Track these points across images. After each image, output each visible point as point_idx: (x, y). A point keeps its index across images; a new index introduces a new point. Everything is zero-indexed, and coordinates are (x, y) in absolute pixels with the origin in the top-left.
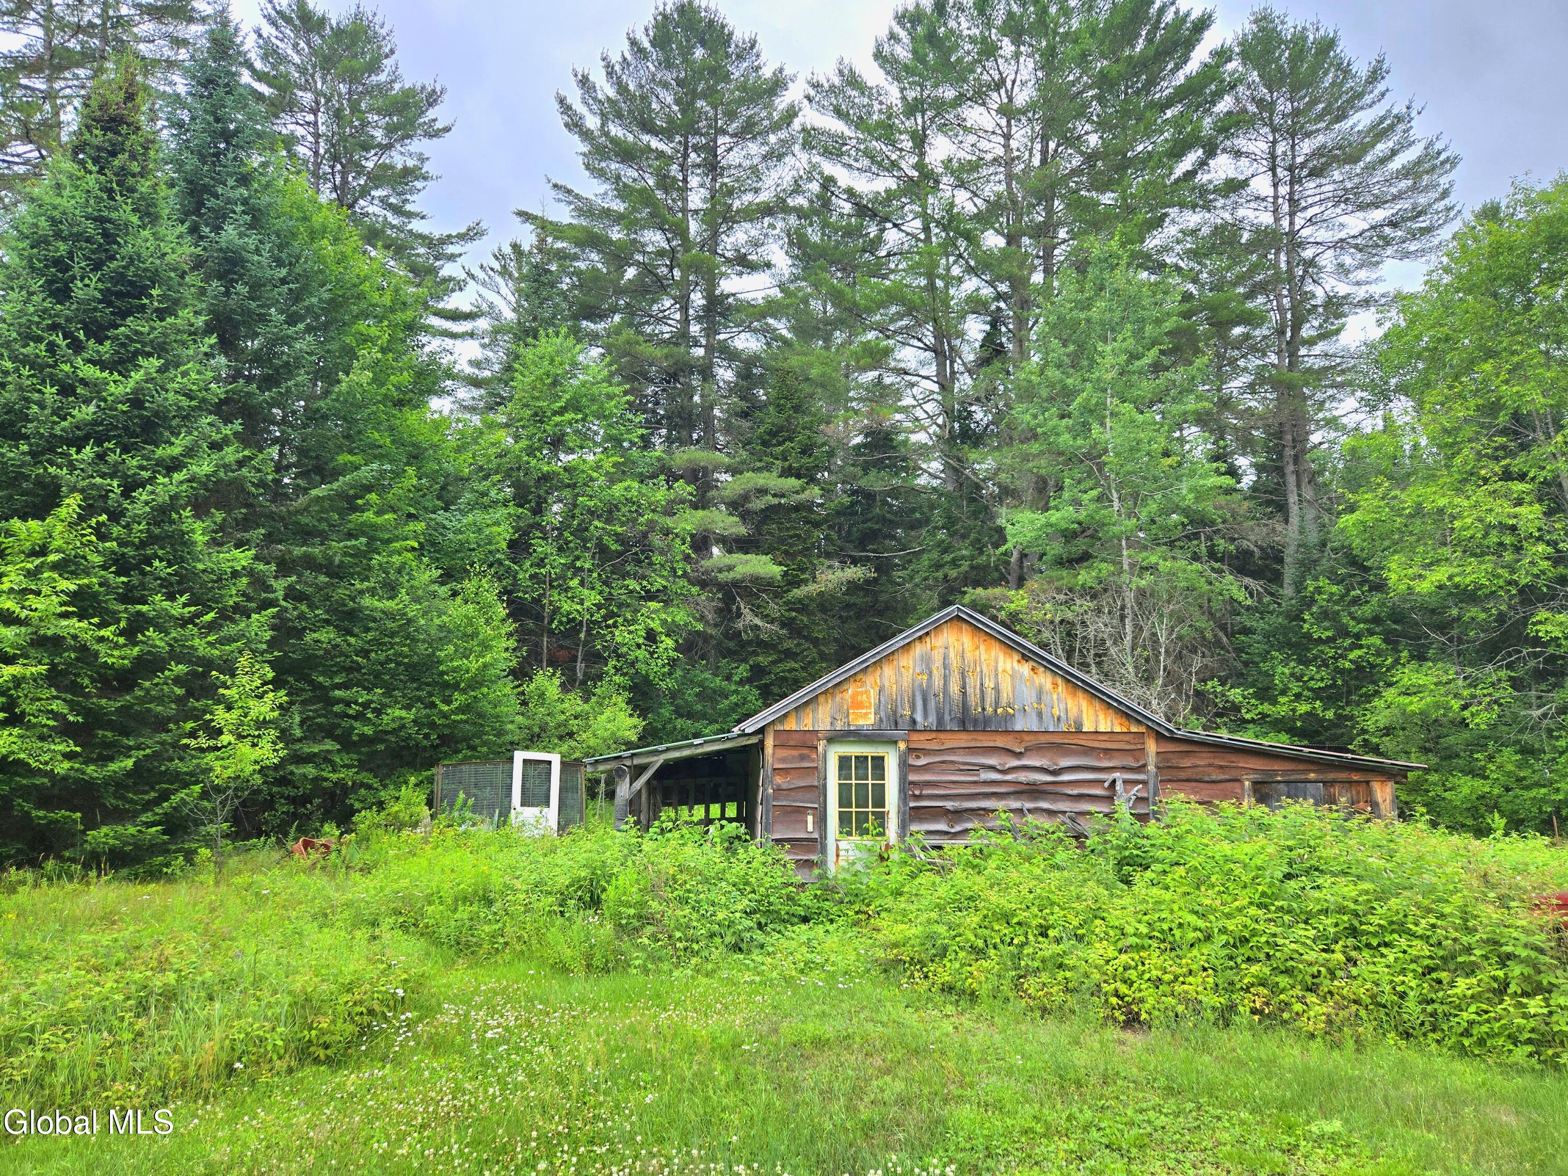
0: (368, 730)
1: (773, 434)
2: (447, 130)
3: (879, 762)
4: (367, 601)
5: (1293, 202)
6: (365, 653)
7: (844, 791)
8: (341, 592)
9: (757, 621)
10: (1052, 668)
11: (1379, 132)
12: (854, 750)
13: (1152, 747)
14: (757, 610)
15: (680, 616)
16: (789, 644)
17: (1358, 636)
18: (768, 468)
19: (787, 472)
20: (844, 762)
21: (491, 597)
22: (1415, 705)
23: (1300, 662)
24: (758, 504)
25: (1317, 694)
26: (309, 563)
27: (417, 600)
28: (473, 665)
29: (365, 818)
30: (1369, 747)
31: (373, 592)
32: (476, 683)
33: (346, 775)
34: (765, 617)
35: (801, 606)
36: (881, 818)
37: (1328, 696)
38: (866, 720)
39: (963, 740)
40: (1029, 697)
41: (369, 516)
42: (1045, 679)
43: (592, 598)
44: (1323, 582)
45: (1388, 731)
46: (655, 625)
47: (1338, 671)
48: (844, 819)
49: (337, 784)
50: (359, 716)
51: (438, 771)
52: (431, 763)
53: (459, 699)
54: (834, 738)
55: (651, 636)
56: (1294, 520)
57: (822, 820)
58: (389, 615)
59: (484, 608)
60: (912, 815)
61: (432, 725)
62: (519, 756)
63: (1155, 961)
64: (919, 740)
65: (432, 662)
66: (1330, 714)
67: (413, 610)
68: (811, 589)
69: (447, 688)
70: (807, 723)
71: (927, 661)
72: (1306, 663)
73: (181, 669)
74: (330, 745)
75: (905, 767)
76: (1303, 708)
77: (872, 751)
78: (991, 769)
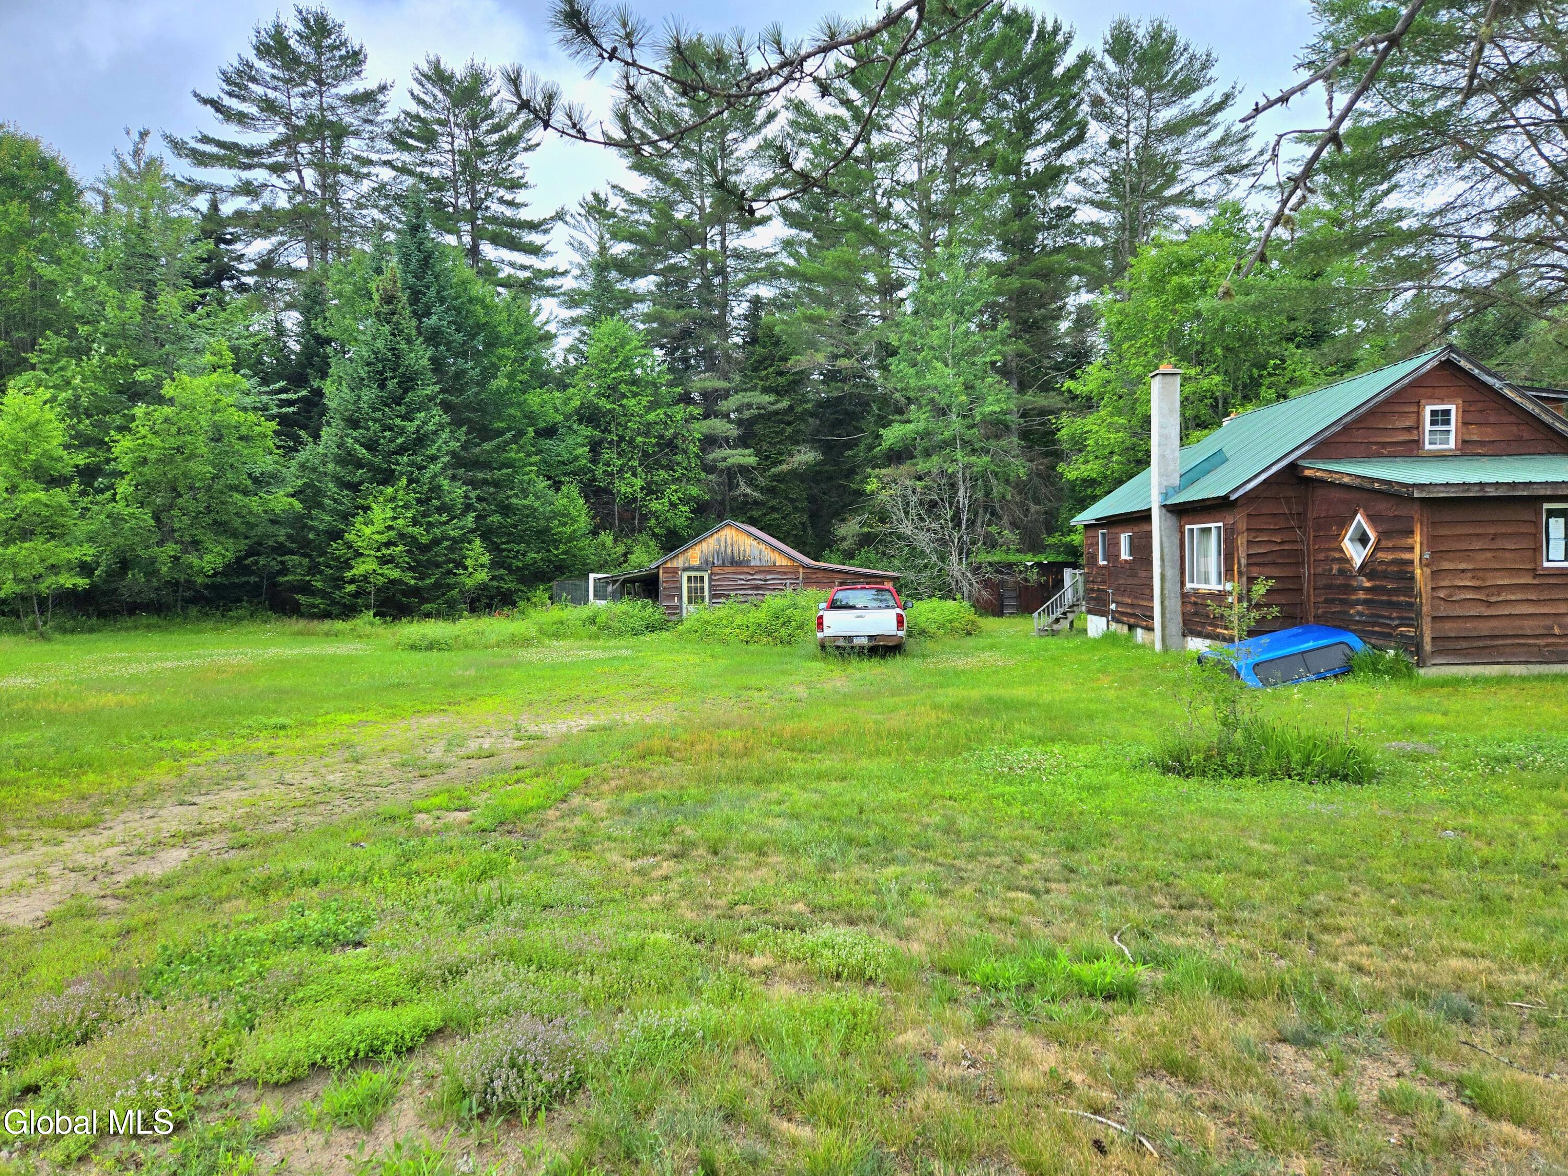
0: (520, 564)
1: (760, 362)
2: (538, 145)
3: (702, 578)
4: (514, 501)
6: (515, 527)
7: (689, 588)
8: (502, 496)
9: (749, 491)
12: (693, 574)
13: (801, 571)
14: (751, 483)
15: (694, 491)
16: (773, 503)
18: (753, 388)
19: (766, 390)
20: (689, 578)
21: (575, 494)
24: (747, 414)
26: (485, 482)
27: (538, 498)
28: (568, 530)
29: (521, 604)
31: (516, 495)
32: (572, 538)
33: (512, 586)
34: (756, 487)
35: (779, 478)
36: (703, 598)
38: (696, 562)
39: (731, 569)
40: (757, 553)
41: (513, 455)
43: (639, 483)
46: (674, 499)
48: (690, 599)
49: (509, 589)
50: (515, 557)
51: (554, 583)
52: (550, 580)
53: (562, 547)
54: (685, 569)
55: (673, 505)
57: (680, 598)
58: (525, 506)
59: (572, 500)
60: (713, 596)
61: (550, 561)
62: (592, 576)
64: (716, 570)
65: (547, 530)
67: (537, 504)
68: (784, 467)
69: (556, 543)
70: (675, 564)
71: (719, 540)
73: (446, 543)
74: (503, 571)
75: (710, 580)
77: (698, 574)
78: (742, 580)
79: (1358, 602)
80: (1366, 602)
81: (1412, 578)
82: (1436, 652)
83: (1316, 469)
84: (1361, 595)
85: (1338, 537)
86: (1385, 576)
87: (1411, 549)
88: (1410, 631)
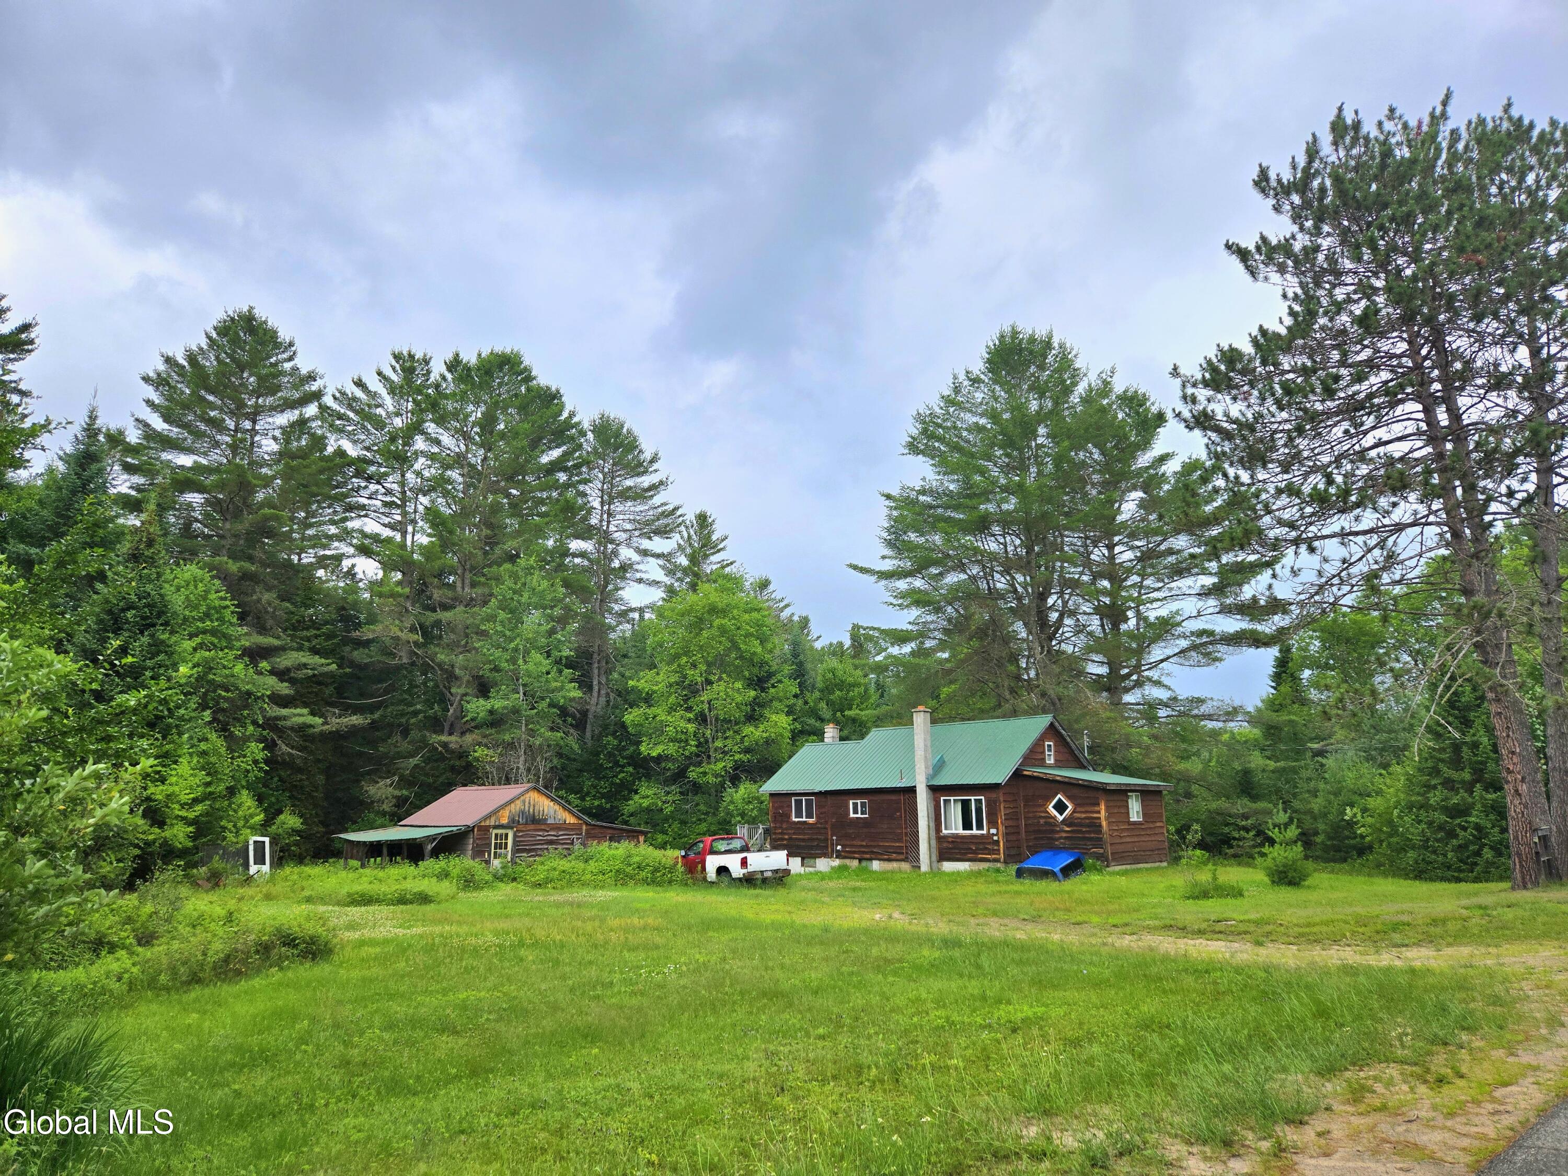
3: (507, 835)
5: (610, 515)
7: (496, 844)
9: (289, 750)
10: (559, 804)
11: (654, 487)
12: (499, 831)
13: (584, 827)
17: (623, 766)
20: (496, 835)
22: (646, 803)
23: (596, 778)
25: (603, 796)
30: (626, 823)
37: (608, 796)
38: (505, 821)
39: (532, 827)
40: (552, 813)
42: (557, 807)
44: (610, 738)
45: (632, 815)
47: (612, 784)
54: (496, 827)
56: (595, 694)
57: (489, 854)
60: (516, 851)
62: (252, 839)
63: (600, 877)
64: (520, 827)
66: (608, 806)
68: (324, 728)
70: (487, 823)
71: (524, 802)
72: (600, 779)
75: (515, 836)
76: (596, 803)
77: (503, 831)
78: (540, 836)
79: (1061, 838)
80: (1066, 838)
81: (1100, 826)
82: (1114, 860)
83: (1029, 771)
84: (1064, 835)
85: (1045, 805)
86: (1081, 825)
87: (1099, 812)
88: (1101, 851)
